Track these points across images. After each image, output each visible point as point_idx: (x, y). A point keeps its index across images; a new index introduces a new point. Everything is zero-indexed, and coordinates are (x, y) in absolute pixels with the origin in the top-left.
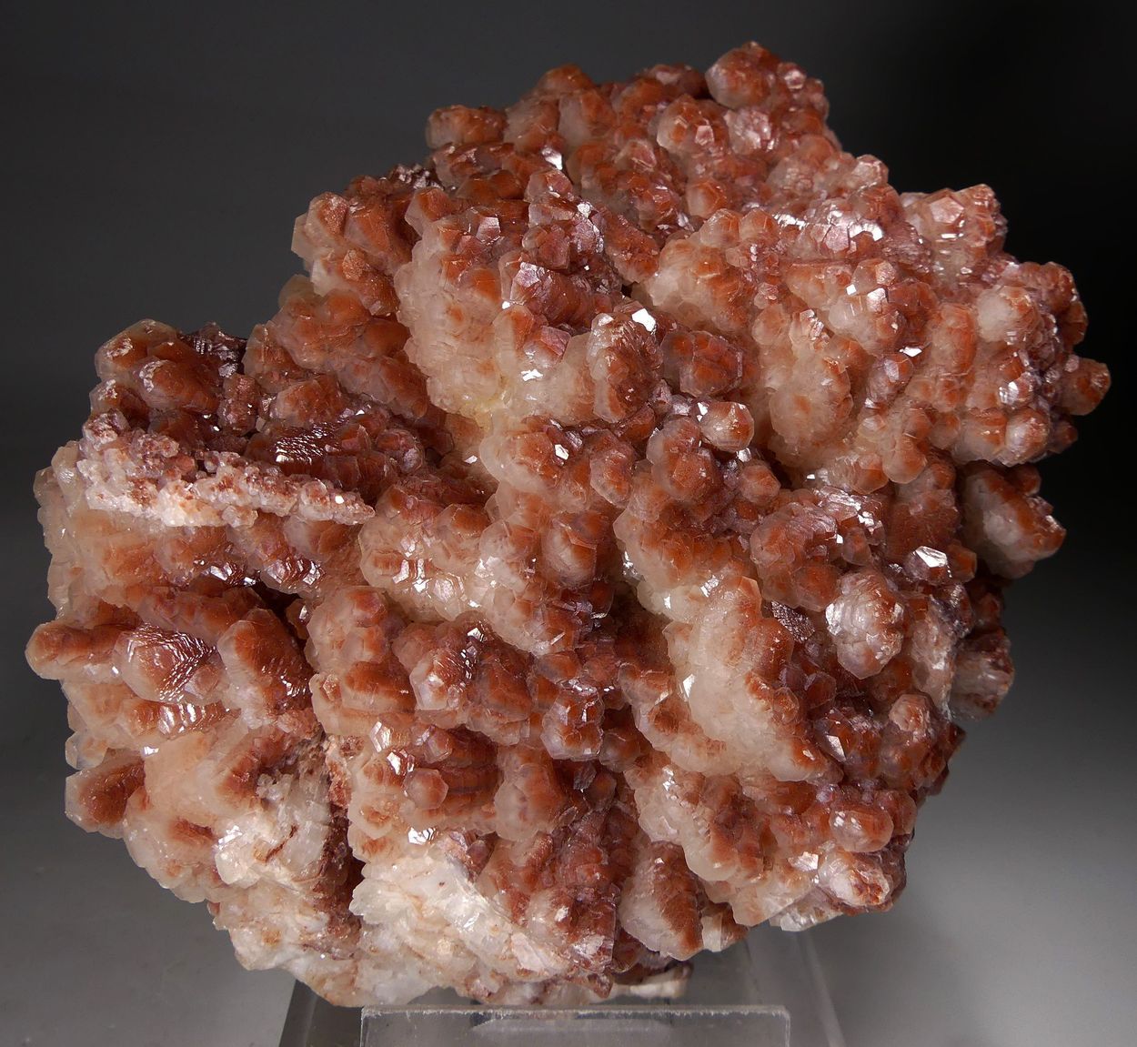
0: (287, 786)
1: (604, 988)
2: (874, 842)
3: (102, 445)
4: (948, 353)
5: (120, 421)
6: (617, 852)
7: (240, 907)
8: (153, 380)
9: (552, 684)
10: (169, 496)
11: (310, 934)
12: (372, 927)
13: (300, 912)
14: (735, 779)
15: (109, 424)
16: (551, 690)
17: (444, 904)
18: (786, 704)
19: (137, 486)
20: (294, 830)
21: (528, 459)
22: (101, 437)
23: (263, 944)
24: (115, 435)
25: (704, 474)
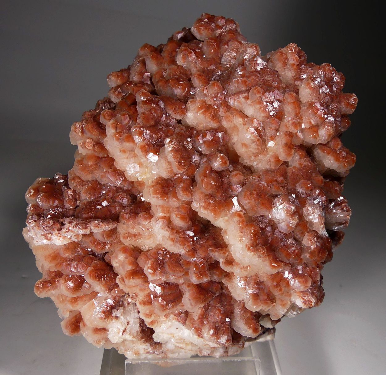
0: (122, 311)
1: (241, 346)
2: (306, 287)
3: (32, 227)
4: (290, 112)
5: (35, 217)
6: (226, 307)
7: (123, 347)
8: (41, 201)
9: (188, 261)
10: (54, 237)
11: (147, 350)
12: (165, 344)
13: (141, 345)
14: (257, 276)
15: (32, 220)
16: (189, 263)
17: (180, 334)
18: (261, 251)
19: (45, 237)
20: (128, 323)
21: (155, 196)
22: (31, 224)
23: (135, 355)
24: (34, 222)
25: (213, 183)
